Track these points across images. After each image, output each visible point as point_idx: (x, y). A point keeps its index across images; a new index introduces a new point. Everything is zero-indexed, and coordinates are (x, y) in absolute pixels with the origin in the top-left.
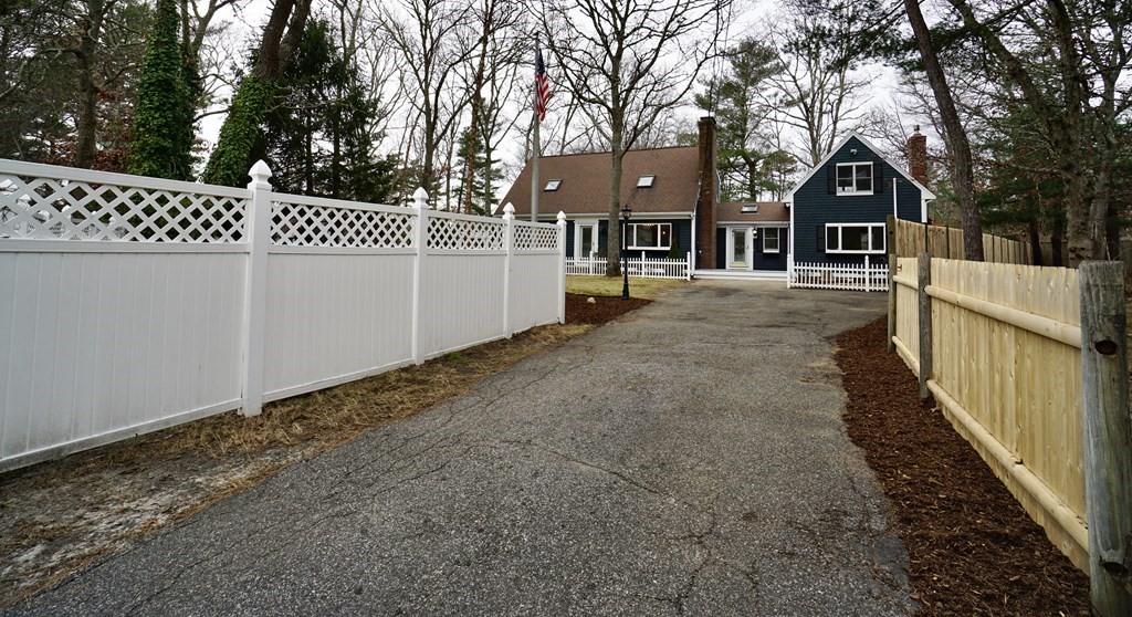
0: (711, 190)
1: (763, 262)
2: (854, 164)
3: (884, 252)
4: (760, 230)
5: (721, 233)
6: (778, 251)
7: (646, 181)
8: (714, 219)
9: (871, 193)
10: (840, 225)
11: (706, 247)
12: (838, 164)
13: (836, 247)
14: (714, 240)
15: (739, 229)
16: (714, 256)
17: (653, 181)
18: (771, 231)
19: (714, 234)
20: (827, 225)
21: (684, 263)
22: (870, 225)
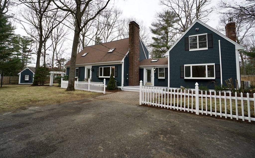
0: (133, 52)
1: (158, 83)
2: (197, 35)
3: (214, 78)
4: (157, 69)
5: (141, 71)
6: (164, 78)
7: (111, 50)
9: (207, 49)
10: (191, 65)
11: (131, 76)
12: (190, 36)
13: (189, 76)
14: (136, 73)
15: (149, 68)
16: (136, 80)
17: (114, 50)
20: (185, 65)
22: (206, 65)
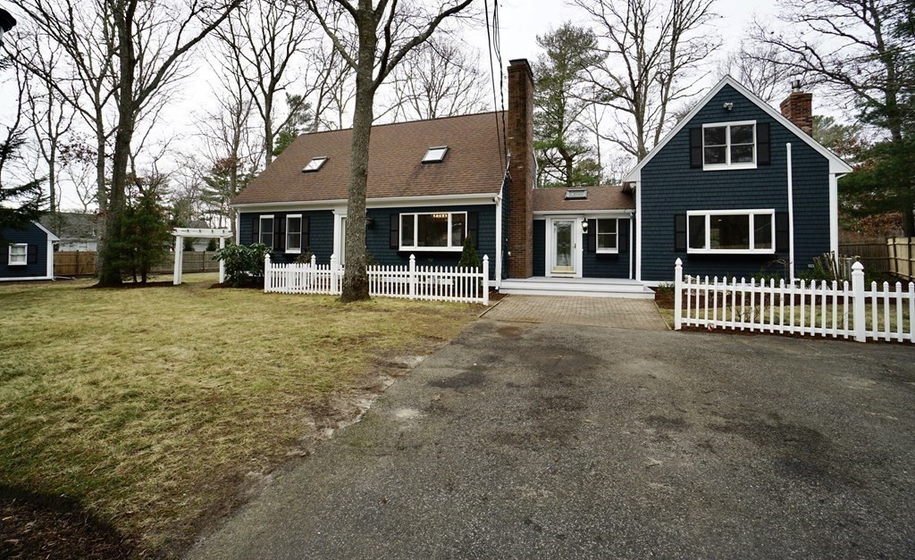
0: (525, 165)
1: (597, 267)
2: (728, 124)
3: (772, 251)
4: (592, 222)
5: (539, 227)
6: (616, 252)
7: (435, 155)
8: (528, 207)
9: (753, 165)
10: (708, 213)
11: (517, 246)
12: (705, 126)
13: (702, 245)
14: (529, 237)
16: (529, 259)
17: (445, 155)
18: (607, 224)
19: (529, 227)
20: (690, 213)
21: (477, 275)
22: (752, 213)
